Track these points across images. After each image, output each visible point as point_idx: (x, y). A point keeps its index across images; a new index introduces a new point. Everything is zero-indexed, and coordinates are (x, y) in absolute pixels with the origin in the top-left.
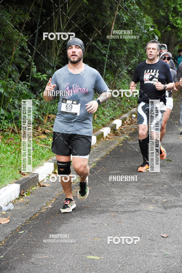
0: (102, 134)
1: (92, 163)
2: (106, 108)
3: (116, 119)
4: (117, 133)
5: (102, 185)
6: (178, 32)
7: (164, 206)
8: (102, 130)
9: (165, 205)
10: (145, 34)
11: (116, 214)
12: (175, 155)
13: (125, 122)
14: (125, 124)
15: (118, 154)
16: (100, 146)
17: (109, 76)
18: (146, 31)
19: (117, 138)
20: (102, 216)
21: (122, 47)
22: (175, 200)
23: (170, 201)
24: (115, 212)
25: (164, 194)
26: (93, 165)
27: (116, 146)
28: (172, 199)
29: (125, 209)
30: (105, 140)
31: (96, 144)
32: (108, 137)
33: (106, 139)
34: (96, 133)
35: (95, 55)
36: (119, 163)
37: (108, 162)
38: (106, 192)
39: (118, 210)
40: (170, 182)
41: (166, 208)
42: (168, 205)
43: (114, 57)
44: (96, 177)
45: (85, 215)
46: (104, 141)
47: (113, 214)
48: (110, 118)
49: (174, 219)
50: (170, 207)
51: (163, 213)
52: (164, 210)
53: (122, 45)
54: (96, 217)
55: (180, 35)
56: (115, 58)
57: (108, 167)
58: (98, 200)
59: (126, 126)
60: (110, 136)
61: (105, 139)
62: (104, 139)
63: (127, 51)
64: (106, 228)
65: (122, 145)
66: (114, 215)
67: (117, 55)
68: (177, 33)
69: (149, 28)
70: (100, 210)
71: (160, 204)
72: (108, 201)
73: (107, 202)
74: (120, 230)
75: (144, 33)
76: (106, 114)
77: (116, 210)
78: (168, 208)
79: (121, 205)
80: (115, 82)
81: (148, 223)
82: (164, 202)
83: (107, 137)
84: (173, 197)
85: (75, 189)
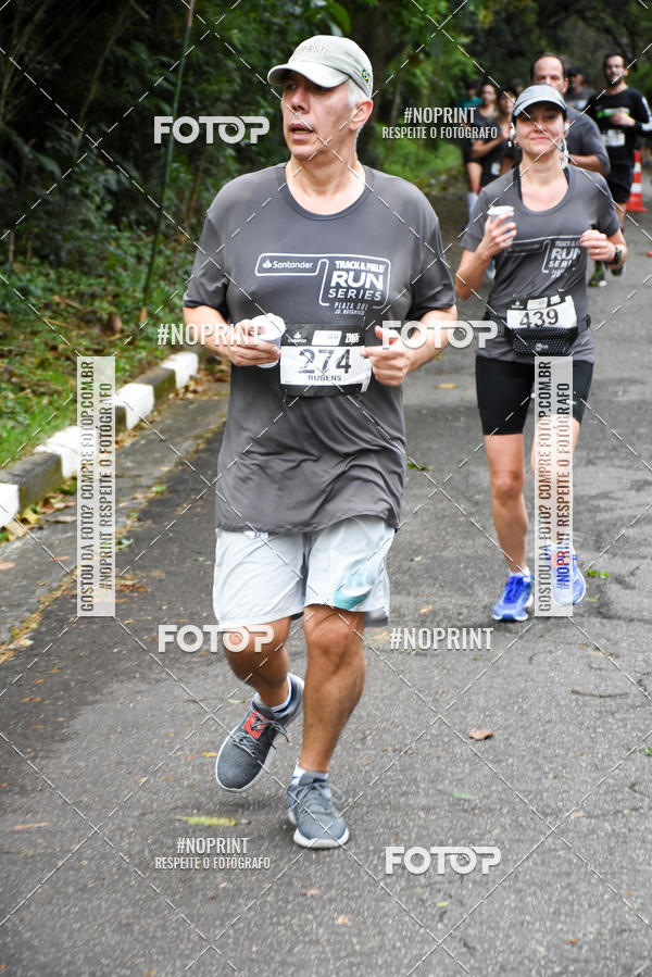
0: (171, 377)
1: (150, 483)
2: (175, 284)
4: (222, 371)
5: (201, 559)
6: (405, 13)
8: (168, 365)
10: (297, 17)
12: (435, 447)
16: (168, 422)
17: (176, 169)
18: (298, 10)
21: (218, 65)
22: (461, 606)
23: (445, 610)
25: (420, 586)
26: (154, 489)
28: (449, 602)
30: (182, 399)
31: (152, 412)
32: (192, 386)
33: (184, 394)
34: (150, 374)
35: (130, 92)
40: (432, 544)
46: (179, 402)
51: (425, 655)
53: (220, 55)
54: (197, 675)
55: (410, 22)
56: (197, 104)
60: (196, 383)
61: (181, 396)
62: (177, 395)
63: (238, 80)
67: (202, 92)
68: (399, 15)
75: (292, 15)
76: (175, 305)
80: (197, 190)
81: (382, 692)
82: (425, 615)
83: (187, 388)
84: (451, 597)
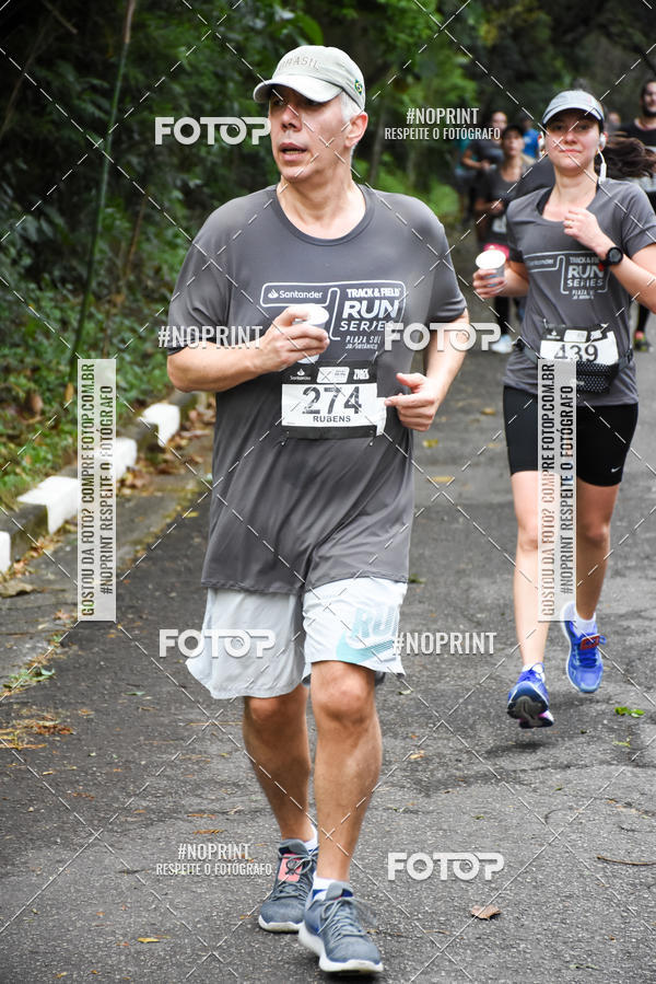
3: (153, 403)
4: (166, 461)
5: (140, 694)
6: (388, 28)
7: (418, 782)
9: (424, 777)
10: (259, 32)
11: (219, 824)
13: (193, 414)
14: (192, 423)
15: (186, 556)
17: (111, 216)
18: (259, 24)
19: (169, 487)
20: (158, 835)
21: (162, 90)
22: (461, 751)
23: (440, 756)
24: (214, 812)
25: (409, 725)
27: (168, 520)
28: (445, 746)
29: (254, 797)
30: (117, 496)
32: (130, 479)
33: (119, 489)
36: (196, 596)
37: (148, 592)
38: (162, 725)
39: (226, 805)
40: (425, 673)
41: (427, 789)
42: (432, 775)
43: (132, 131)
44: (105, 659)
45: (83, 834)
47: (203, 823)
48: (128, 400)
49: (470, 835)
50: (445, 785)
51: (416, 812)
52: (421, 801)
54: (133, 839)
55: (396, 38)
56: (136, 137)
57: (151, 614)
58: (132, 766)
59: (199, 432)
60: (135, 476)
64: (186, 889)
65: (194, 514)
66: (212, 828)
67: (142, 122)
68: (382, 30)
69: (271, 6)
70: (146, 808)
71: (399, 774)
72: (172, 765)
73: (169, 772)
74: (245, 894)
75: (253, 29)
77: (216, 807)
78: (437, 789)
79: (234, 784)
80: (135, 240)
82: (416, 762)
83: (122, 481)
84: (448, 740)
85: (20, 717)
